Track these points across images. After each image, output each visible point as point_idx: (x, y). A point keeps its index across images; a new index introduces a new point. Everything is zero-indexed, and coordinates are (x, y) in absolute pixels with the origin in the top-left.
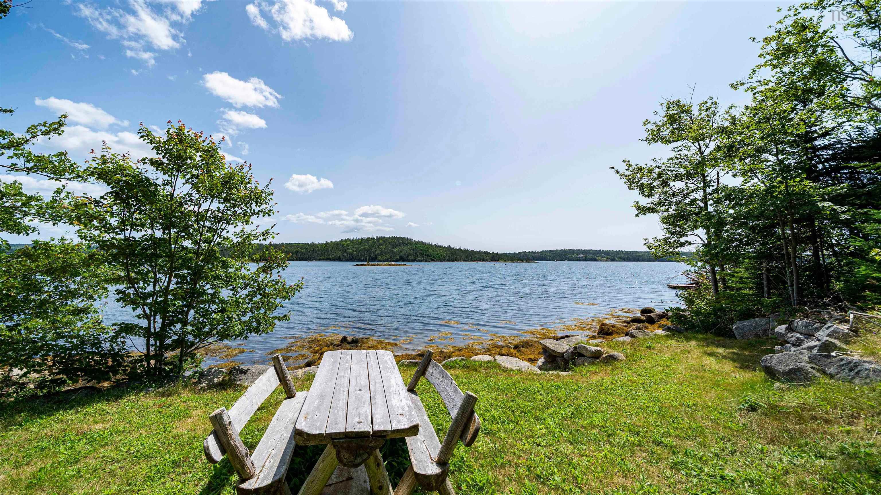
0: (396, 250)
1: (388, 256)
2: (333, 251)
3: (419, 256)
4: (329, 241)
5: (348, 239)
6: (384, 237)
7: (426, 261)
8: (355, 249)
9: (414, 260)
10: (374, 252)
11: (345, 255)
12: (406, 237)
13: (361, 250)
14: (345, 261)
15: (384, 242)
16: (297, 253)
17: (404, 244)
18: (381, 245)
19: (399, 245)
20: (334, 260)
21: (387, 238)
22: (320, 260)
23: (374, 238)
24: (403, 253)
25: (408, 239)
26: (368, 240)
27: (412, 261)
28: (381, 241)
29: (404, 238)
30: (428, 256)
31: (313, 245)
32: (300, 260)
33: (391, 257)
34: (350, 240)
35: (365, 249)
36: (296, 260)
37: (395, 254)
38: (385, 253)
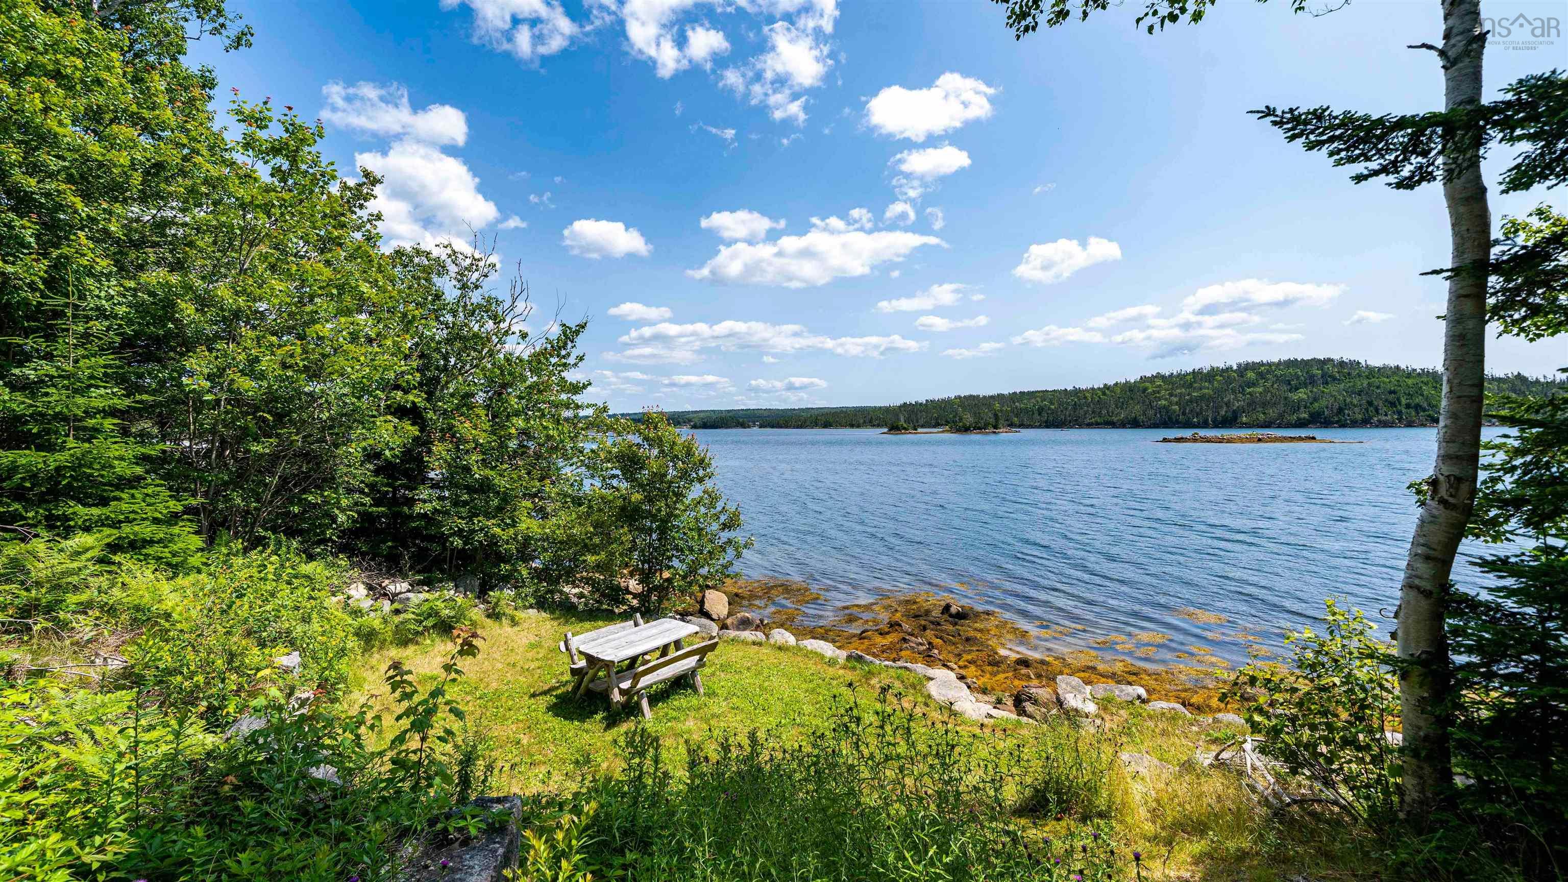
0: (1302, 394)
1: (1272, 413)
2: (1121, 405)
3: (1383, 409)
4: (1111, 383)
5: (1159, 376)
6: (1261, 364)
7: (1410, 425)
8: (1175, 399)
9: (1365, 423)
10: (1227, 404)
11: (1151, 412)
12: (1336, 357)
13: (1191, 401)
14: (1149, 427)
15: (1261, 375)
16: (1040, 411)
17: (1328, 379)
18: (1253, 384)
19: (1311, 381)
20: (1123, 425)
21: (1269, 365)
22: (1090, 425)
23: (1229, 369)
24: (1323, 403)
25: (1342, 364)
26: (1213, 374)
27: (1354, 424)
28: (1251, 375)
29: (1329, 360)
30: (1418, 407)
31: (1077, 392)
32: (1047, 427)
33: (1281, 416)
34: (1163, 377)
35: (1202, 397)
36: (1040, 427)
37: (1296, 407)
38: (1264, 405)
